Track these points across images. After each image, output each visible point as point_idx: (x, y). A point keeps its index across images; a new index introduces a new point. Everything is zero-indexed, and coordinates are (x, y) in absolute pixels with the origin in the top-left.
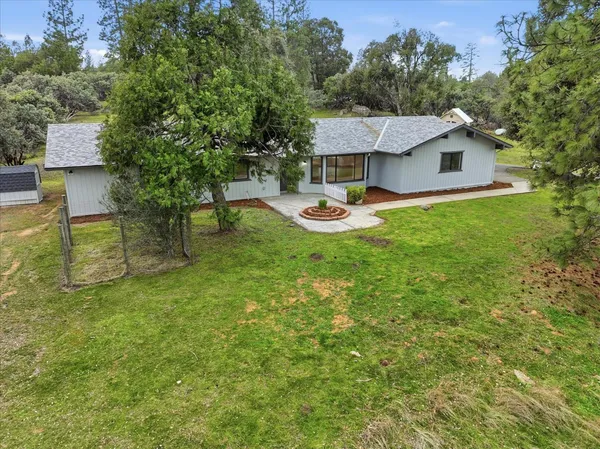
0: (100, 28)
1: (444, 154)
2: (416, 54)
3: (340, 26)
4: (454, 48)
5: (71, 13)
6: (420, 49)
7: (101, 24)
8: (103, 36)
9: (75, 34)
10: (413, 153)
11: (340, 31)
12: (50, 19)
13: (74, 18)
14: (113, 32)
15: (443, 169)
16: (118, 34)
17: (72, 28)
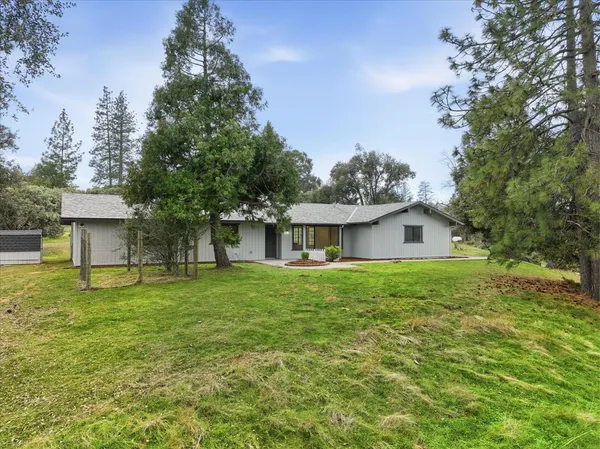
0: (91, 157)
1: (406, 227)
2: (376, 173)
3: (309, 157)
4: (408, 168)
5: (71, 140)
6: (380, 169)
7: (93, 153)
8: (92, 164)
9: (71, 156)
10: (380, 223)
11: (309, 161)
12: (50, 144)
13: (73, 144)
14: (103, 160)
15: (407, 240)
16: (106, 162)
17: (69, 151)
